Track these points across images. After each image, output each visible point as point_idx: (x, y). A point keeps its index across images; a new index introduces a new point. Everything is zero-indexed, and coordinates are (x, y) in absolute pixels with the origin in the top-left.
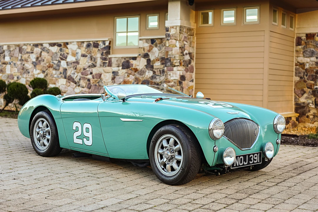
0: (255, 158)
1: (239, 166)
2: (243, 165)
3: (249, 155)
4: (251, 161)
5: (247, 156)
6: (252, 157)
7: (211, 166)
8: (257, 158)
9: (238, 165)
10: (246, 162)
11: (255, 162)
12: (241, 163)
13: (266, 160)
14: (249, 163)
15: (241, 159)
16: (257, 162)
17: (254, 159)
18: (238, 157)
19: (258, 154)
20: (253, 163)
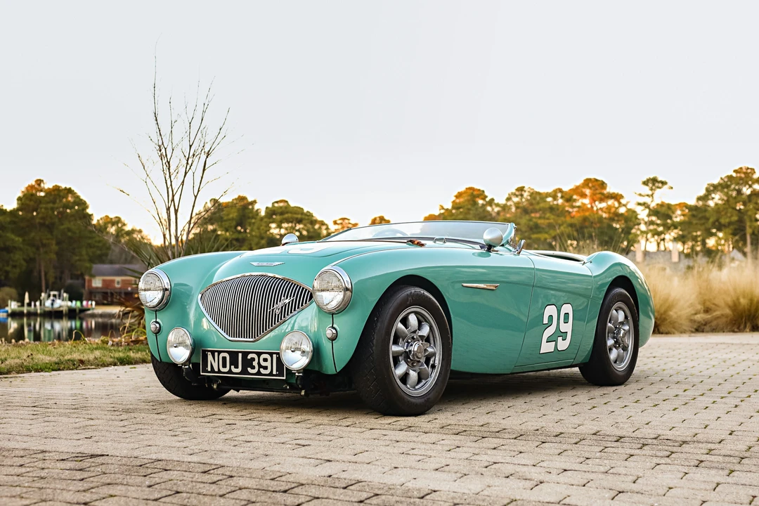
0: (263, 364)
1: (219, 371)
2: (230, 372)
3: (245, 354)
4: (253, 368)
5: (240, 355)
6: (253, 359)
7: (159, 360)
8: (269, 364)
9: (217, 370)
10: (237, 367)
11: (262, 371)
12: (224, 366)
13: (296, 374)
14: (244, 371)
15: (224, 358)
16: (271, 374)
17: (259, 363)
18: (216, 354)
19: (271, 354)
20: (259, 373)
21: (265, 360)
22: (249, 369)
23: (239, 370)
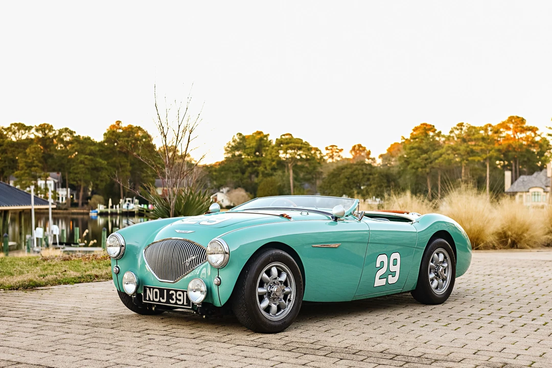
0: (179, 298)
2: (159, 301)
3: (168, 291)
4: (173, 300)
5: (165, 291)
6: (173, 294)
8: (182, 297)
9: (152, 300)
10: (163, 299)
11: (178, 302)
12: (156, 298)
14: (168, 302)
15: (156, 292)
16: (183, 304)
17: (176, 297)
18: (152, 289)
19: (183, 292)
20: (176, 303)
21: (180, 295)
22: (170, 300)
23: (165, 301)
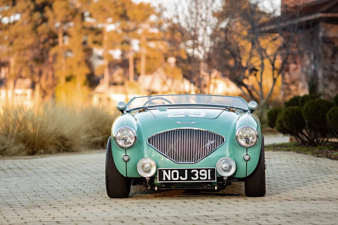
0: (201, 174)
1: (172, 180)
2: (179, 180)
3: (189, 170)
4: (196, 177)
5: (186, 171)
6: (195, 173)
7: (125, 176)
8: (205, 174)
9: (169, 179)
10: (184, 177)
11: (201, 178)
12: (175, 177)
13: (224, 179)
14: (189, 179)
15: (175, 173)
16: (207, 179)
17: (199, 175)
18: (169, 171)
19: (207, 170)
20: (199, 179)
21: (203, 173)
22: (192, 178)
23: (186, 178)
